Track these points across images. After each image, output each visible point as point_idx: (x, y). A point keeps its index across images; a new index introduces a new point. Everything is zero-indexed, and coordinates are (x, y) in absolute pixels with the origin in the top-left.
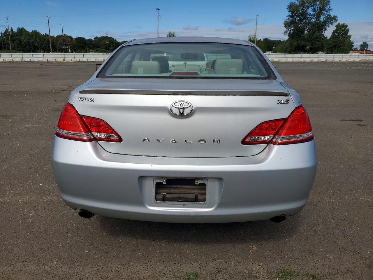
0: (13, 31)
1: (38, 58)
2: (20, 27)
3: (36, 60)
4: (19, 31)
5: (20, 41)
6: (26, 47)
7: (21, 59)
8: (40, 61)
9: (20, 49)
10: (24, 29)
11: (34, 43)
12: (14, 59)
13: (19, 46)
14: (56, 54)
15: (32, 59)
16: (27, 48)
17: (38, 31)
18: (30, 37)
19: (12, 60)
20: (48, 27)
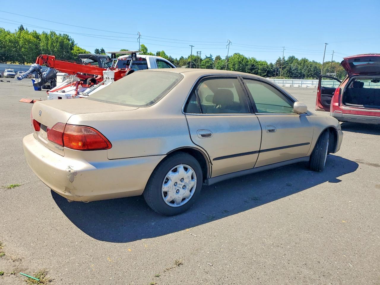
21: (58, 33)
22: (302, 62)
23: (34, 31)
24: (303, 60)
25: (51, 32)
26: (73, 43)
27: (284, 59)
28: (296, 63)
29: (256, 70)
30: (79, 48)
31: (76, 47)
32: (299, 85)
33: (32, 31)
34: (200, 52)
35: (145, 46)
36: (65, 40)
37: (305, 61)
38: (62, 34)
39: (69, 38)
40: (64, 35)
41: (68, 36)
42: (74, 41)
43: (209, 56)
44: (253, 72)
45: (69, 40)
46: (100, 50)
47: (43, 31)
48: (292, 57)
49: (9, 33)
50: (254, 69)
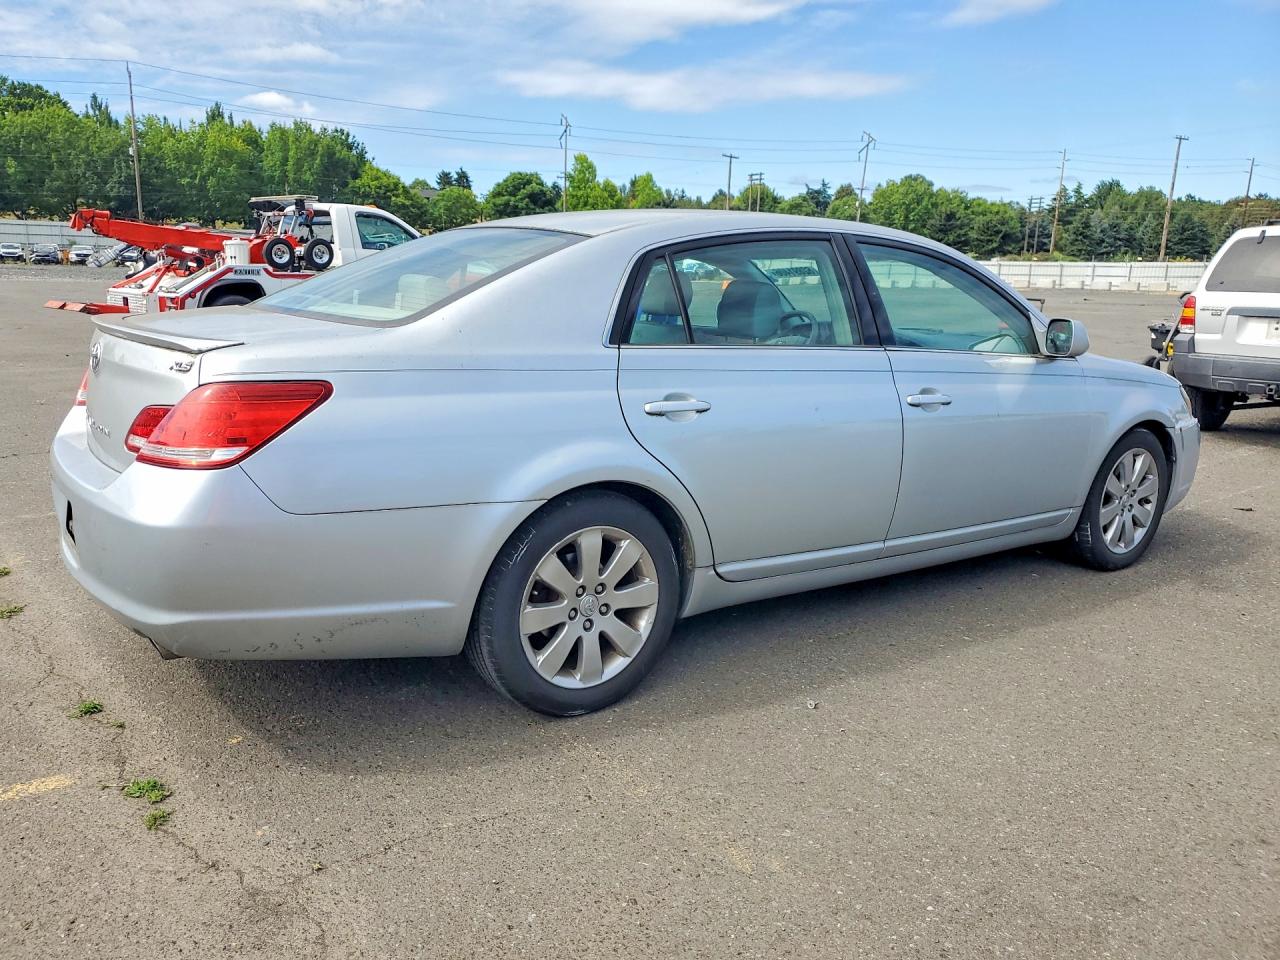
0: (1080, 193)
1: (1109, 279)
2: (1108, 179)
3: (1101, 284)
4: (1100, 191)
5: (1087, 226)
6: (1103, 241)
7: (1054, 282)
8: (1113, 289)
9: (1080, 250)
10: (1118, 185)
11: (1132, 229)
12: (1034, 280)
13: (1077, 240)
14: (1177, 264)
15: (1088, 281)
16: (1105, 247)
17: (1157, 189)
18: (1126, 209)
19: (1026, 284)
20: (1173, 172)
21: (317, 128)
22: (1137, 201)
23: (244, 122)
24: (1141, 196)
25: (296, 124)
26: (361, 156)
27: (1078, 191)
28: (1117, 207)
29: (962, 232)
30: (378, 170)
31: (372, 168)
32: (1083, 282)
33: (241, 123)
34: (758, 177)
35: (589, 160)
36: (339, 147)
37: (1151, 197)
38: (331, 128)
39: (350, 140)
40: (337, 131)
41: (348, 135)
42: (367, 149)
43: (817, 187)
44: (951, 238)
45: (350, 147)
46: (456, 176)
47: (270, 122)
48: (1111, 184)
49: (172, 133)
50: (953, 228)
